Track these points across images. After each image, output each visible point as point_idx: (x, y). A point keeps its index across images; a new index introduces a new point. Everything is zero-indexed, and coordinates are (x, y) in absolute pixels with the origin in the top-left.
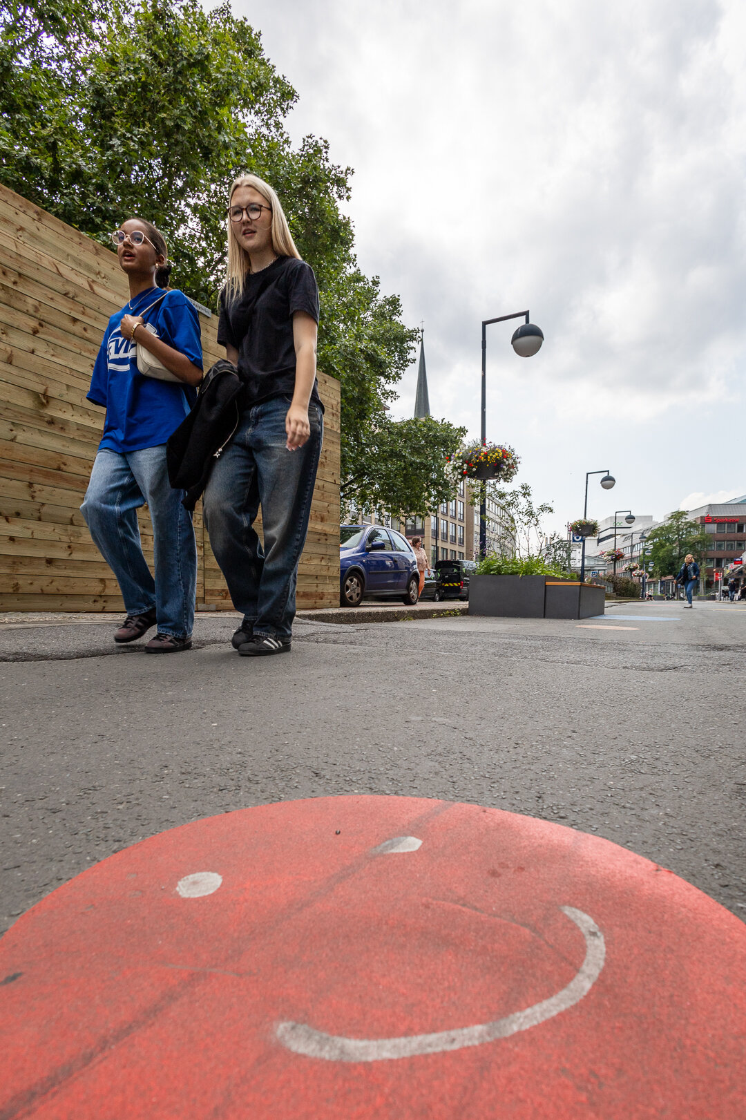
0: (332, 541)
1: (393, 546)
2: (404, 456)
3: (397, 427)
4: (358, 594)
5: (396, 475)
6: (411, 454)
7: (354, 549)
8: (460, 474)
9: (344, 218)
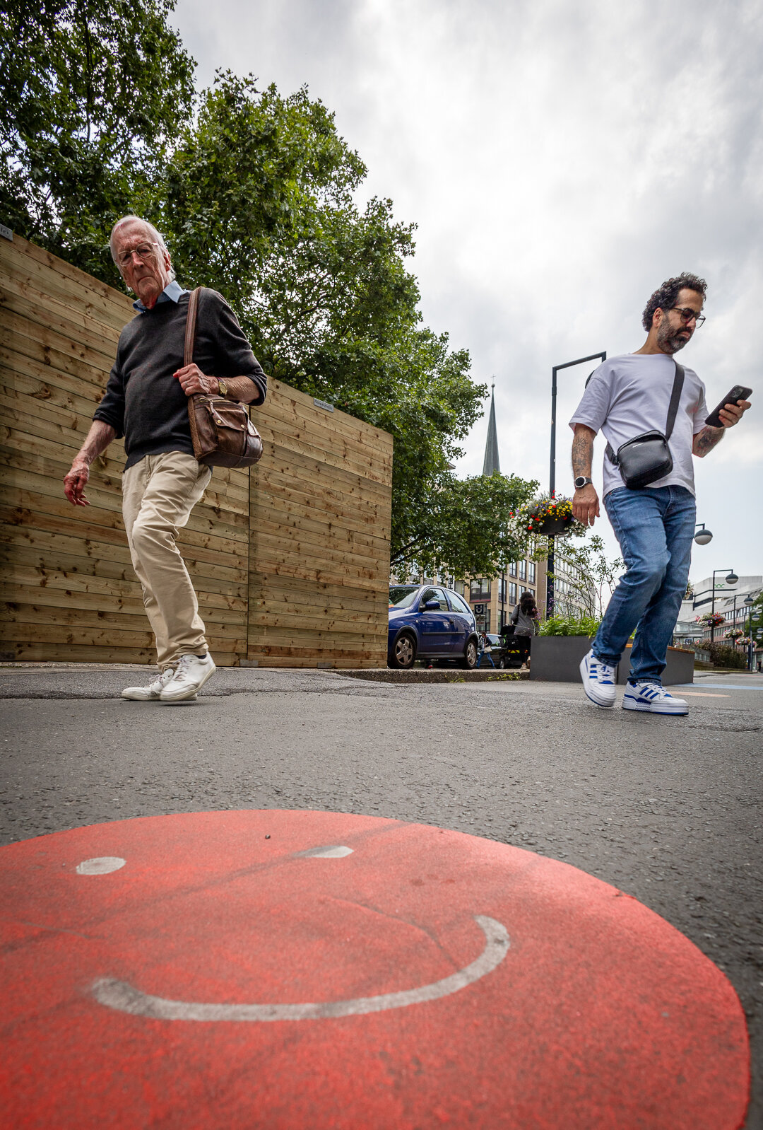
0: (380, 599)
1: (449, 606)
2: (469, 515)
3: (460, 485)
4: (409, 656)
5: (459, 536)
6: (477, 513)
7: (407, 609)
8: (525, 529)
9: (409, 276)
